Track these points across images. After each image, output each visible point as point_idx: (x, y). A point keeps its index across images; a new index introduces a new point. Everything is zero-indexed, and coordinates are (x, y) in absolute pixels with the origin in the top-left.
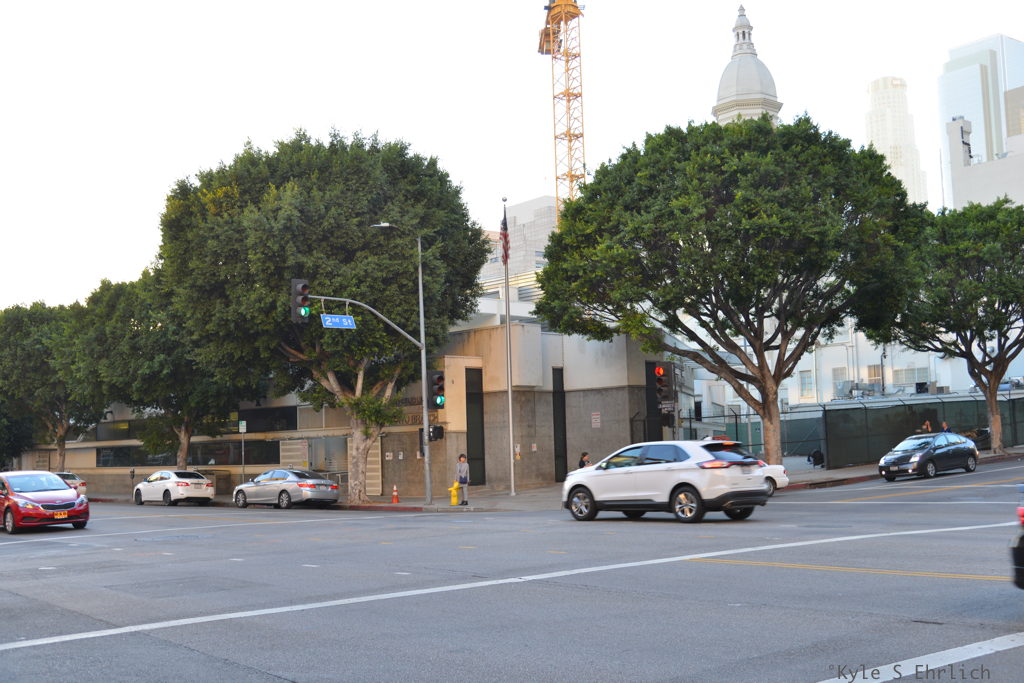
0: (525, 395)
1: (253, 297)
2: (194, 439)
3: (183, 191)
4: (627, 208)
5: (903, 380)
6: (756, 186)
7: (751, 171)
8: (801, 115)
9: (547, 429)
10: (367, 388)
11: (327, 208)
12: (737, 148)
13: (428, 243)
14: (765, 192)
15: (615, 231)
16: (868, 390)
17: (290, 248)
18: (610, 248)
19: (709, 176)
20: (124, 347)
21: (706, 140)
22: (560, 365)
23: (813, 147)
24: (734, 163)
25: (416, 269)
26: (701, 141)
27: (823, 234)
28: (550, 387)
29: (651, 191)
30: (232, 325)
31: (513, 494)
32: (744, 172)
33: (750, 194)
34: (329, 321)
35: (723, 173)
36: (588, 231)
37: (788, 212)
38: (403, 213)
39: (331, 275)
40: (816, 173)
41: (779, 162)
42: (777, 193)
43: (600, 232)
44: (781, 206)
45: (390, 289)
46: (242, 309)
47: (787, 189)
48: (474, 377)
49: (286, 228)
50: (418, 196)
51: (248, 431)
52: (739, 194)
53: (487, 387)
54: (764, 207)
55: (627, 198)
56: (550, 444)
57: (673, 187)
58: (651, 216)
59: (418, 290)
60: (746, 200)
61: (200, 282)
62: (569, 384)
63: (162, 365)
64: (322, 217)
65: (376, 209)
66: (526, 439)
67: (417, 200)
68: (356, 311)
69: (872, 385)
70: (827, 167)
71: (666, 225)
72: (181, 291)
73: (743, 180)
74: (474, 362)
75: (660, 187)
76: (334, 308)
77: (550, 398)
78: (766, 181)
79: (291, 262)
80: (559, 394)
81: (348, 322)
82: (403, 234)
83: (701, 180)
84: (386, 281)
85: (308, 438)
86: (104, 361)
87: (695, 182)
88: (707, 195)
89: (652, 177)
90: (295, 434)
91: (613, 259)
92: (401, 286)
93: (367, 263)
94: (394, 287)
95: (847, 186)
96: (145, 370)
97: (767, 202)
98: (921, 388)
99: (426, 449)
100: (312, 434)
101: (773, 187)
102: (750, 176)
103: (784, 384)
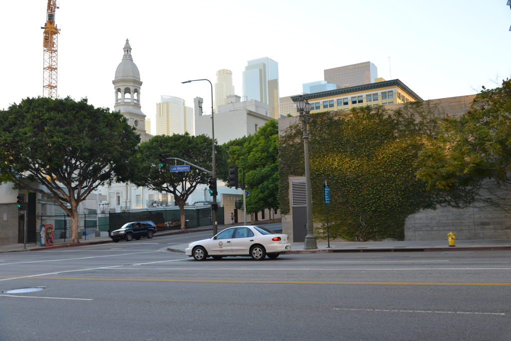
6: (55, 125)
7: (53, 119)
8: (84, 98)
12: (49, 110)
14: (58, 128)
19: (35, 120)
21: (39, 105)
23: (82, 112)
24: (47, 116)
26: (37, 105)
32: (50, 119)
33: (52, 129)
35: (43, 119)
37: (67, 136)
40: (81, 122)
41: (66, 117)
42: (62, 129)
47: (67, 128)
52: (46, 128)
54: (56, 134)
60: (50, 131)
69: (162, 202)
70: (86, 120)
73: (50, 123)
78: (59, 124)
83: (33, 121)
88: (35, 128)
95: (96, 127)
97: (58, 132)
101: (61, 126)
102: (52, 122)
103: (81, 204)
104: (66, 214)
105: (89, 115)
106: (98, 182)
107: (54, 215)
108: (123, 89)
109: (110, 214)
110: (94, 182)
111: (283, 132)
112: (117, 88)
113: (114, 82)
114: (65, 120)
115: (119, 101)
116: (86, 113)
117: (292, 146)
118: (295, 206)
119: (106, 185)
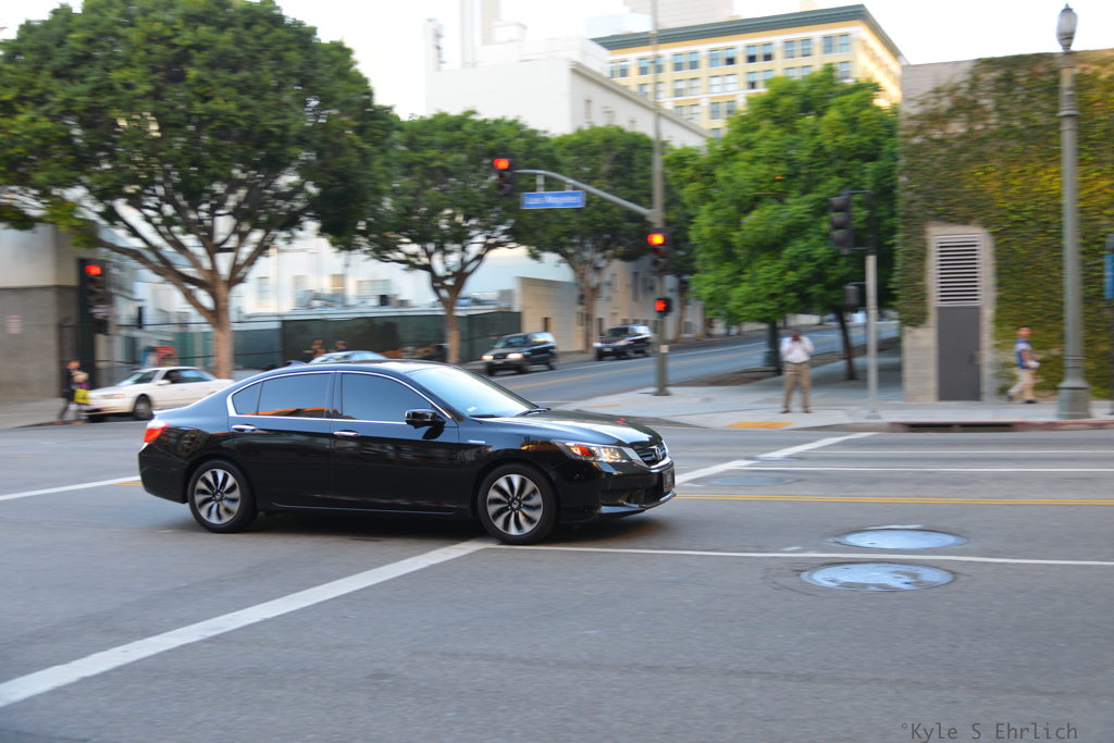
5: (366, 292)
6: (212, 66)
7: (207, 48)
12: (192, 20)
14: (222, 74)
15: (40, 100)
16: (330, 301)
18: (34, 120)
19: (156, 48)
24: (187, 36)
27: (284, 128)
29: (88, 58)
32: (198, 47)
33: (205, 74)
35: (175, 46)
36: (7, 98)
40: (279, 59)
41: (239, 42)
42: (235, 77)
43: (21, 99)
44: (242, 92)
52: (192, 73)
54: (220, 90)
57: (115, 56)
58: (86, 88)
60: (201, 81)
69: (334, 295)
70: (292, 54)
71: (105, 100)
73: (198, 57)
75: (100, 54)
78: (223, 62)
83: (149, 52)
87: (141, 53)
88: (155, 70)
89: (90, 41)
91: (37, 134)
95: (314, 78)
97: (224, 86)
98: (384, 300)
109: (282, 322)
111: (914, 104)
117: (941, 142)
118: (945, 304)
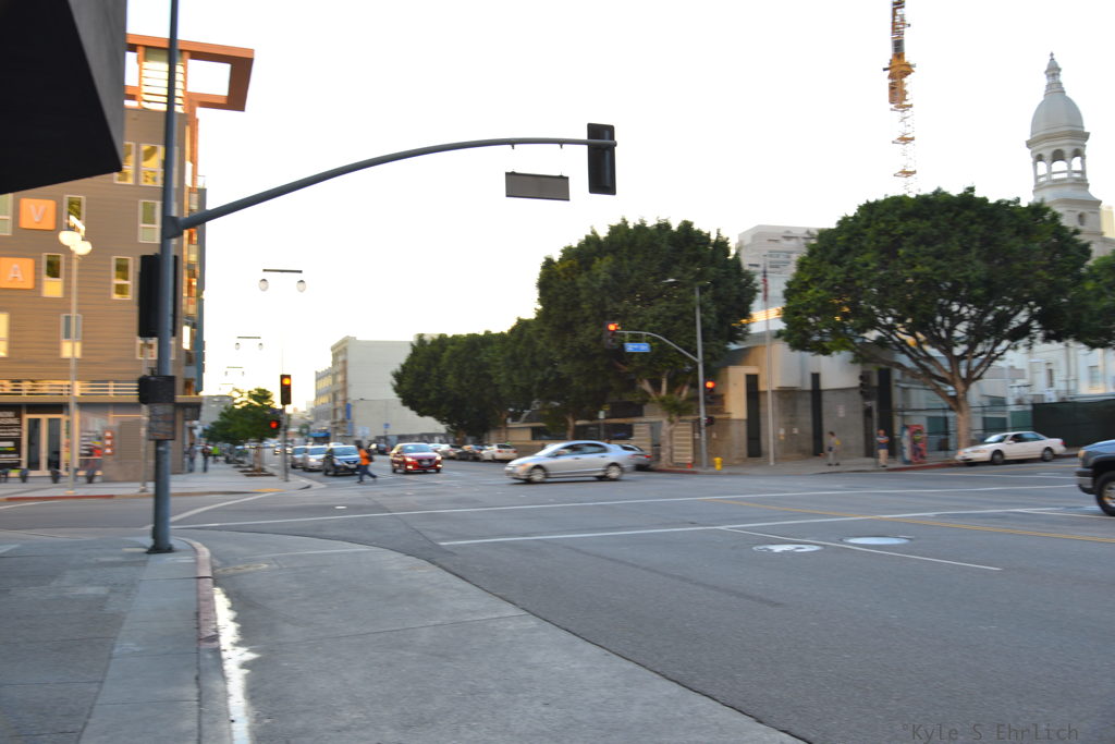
0: (787, 395)
1: (588, 331)
2: (579, 423)
3: (549, 263)
4: (832, 262)
9: (806, 418)
10: (670, 390)
11: (632, 271)
12: (905, 217)
13: (703, 290)
14: (922, 248)
15: (821, 280)
17: (608, 300)
18: (817, 292)
20: (527, 363)
21: (887, 211)
22: (816, 371)
23: (967, 213)
24: (901, 228)
25: (694, 309)
28: (808, 386)
29: (847, 250)
30: (578, 350)
31: (772, 463)
32: (908, 234)
33: (911, 251)
34: (630, 347)
36: (806, 280)
37: (940, 262)
38: (685, 271)
39: (636, 316)
40: (966, 232)
41: (936, 226)
42: (931, 249)
43: (812, 280)
44: (938, 257)
45: (676, 325)
46: (581, 339)
48: (752, 381)
49: (605, 287)
50: (696, 258)
51: (607, 418)
52: (901, 251)
53: (762, 387)
55: (831, 256)
56: (809, 429)
57: (861, 248)
58: (845, 269)
59: (695, 325)
61: (557, 323)
62: (825, 384)
63: (550, 374)
64: (629, 278)
65: (666, 270)
66: (789, 425)
67: (695, 261)
68: (651, 341)
70: (975, 227)
71: (854, 275)
72: (546, 328)
74: (752, 370)
75: (853, 246)
76: (636, 339)
77: (809, 396)
79: (609, 309)
80: (816, 393)
81: (644, 347)
82: (684, 286)
83: (878, 242)
84: (675, 318)
85: (651, 423)
86: (516, 372)
87: (874, 243)
88: (882, 252)
89: (849, 240)
90: (643, 420)
91: (819, 299)
92: (686, 321)
93: (660, 307)
94: (680, 322)
96: (539, 378)
97: (924, 256)
99: (703, 432)
100: (653, 420)
101: (929, 244)
102: (912, 238)
103: (973, 386)
104: (946, 406)
105: (979, 216)
106: (1005, 343)
107: (924, 407)
108: (1047, 153)
109: (1034, 405)
110: (997, 343)
112: (1036, 154)
113: (1029, 144)
114: (936, 232)
115: (1042, 180)
116: (973, 214)
119: (1022, 350)
